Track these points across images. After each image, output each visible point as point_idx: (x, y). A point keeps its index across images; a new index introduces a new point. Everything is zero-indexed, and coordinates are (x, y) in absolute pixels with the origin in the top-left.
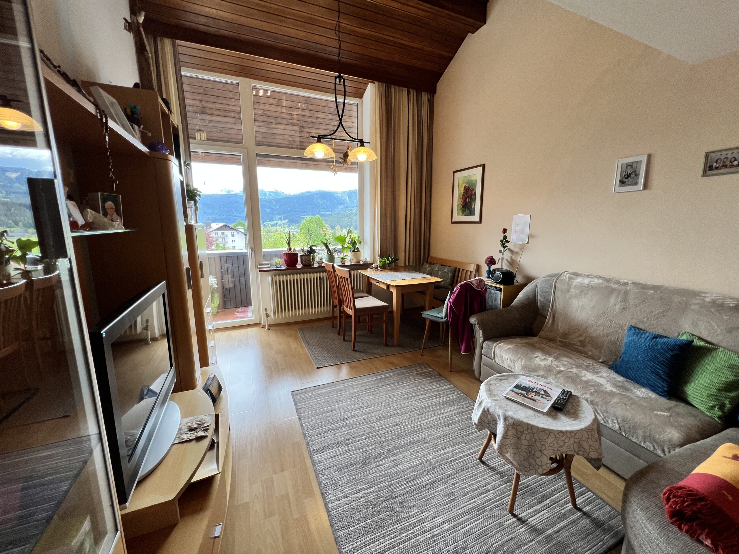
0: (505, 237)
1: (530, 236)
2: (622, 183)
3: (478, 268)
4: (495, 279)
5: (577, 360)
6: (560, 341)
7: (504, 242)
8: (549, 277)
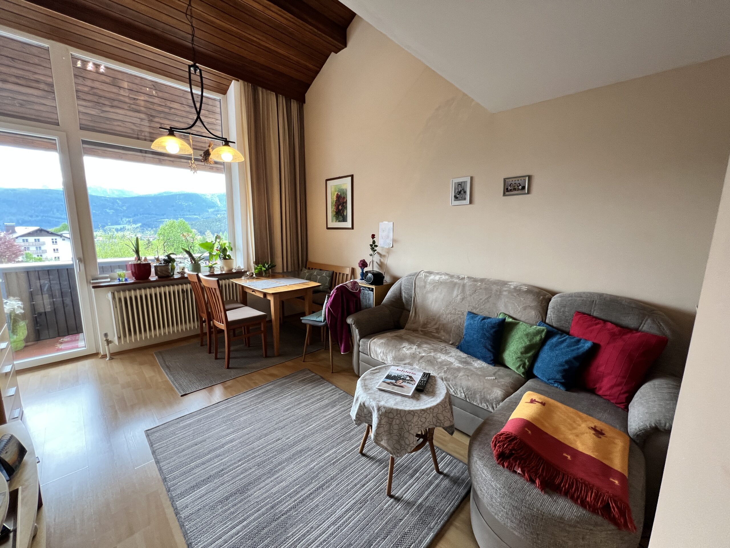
0: (374, 242)
1: (394, 241)
2: (456, 198)
3: (353, 271)
4: (368, 281)
5: (434, 345)
6: (422, 331)
7: (373, 246)
8: (410, 276)
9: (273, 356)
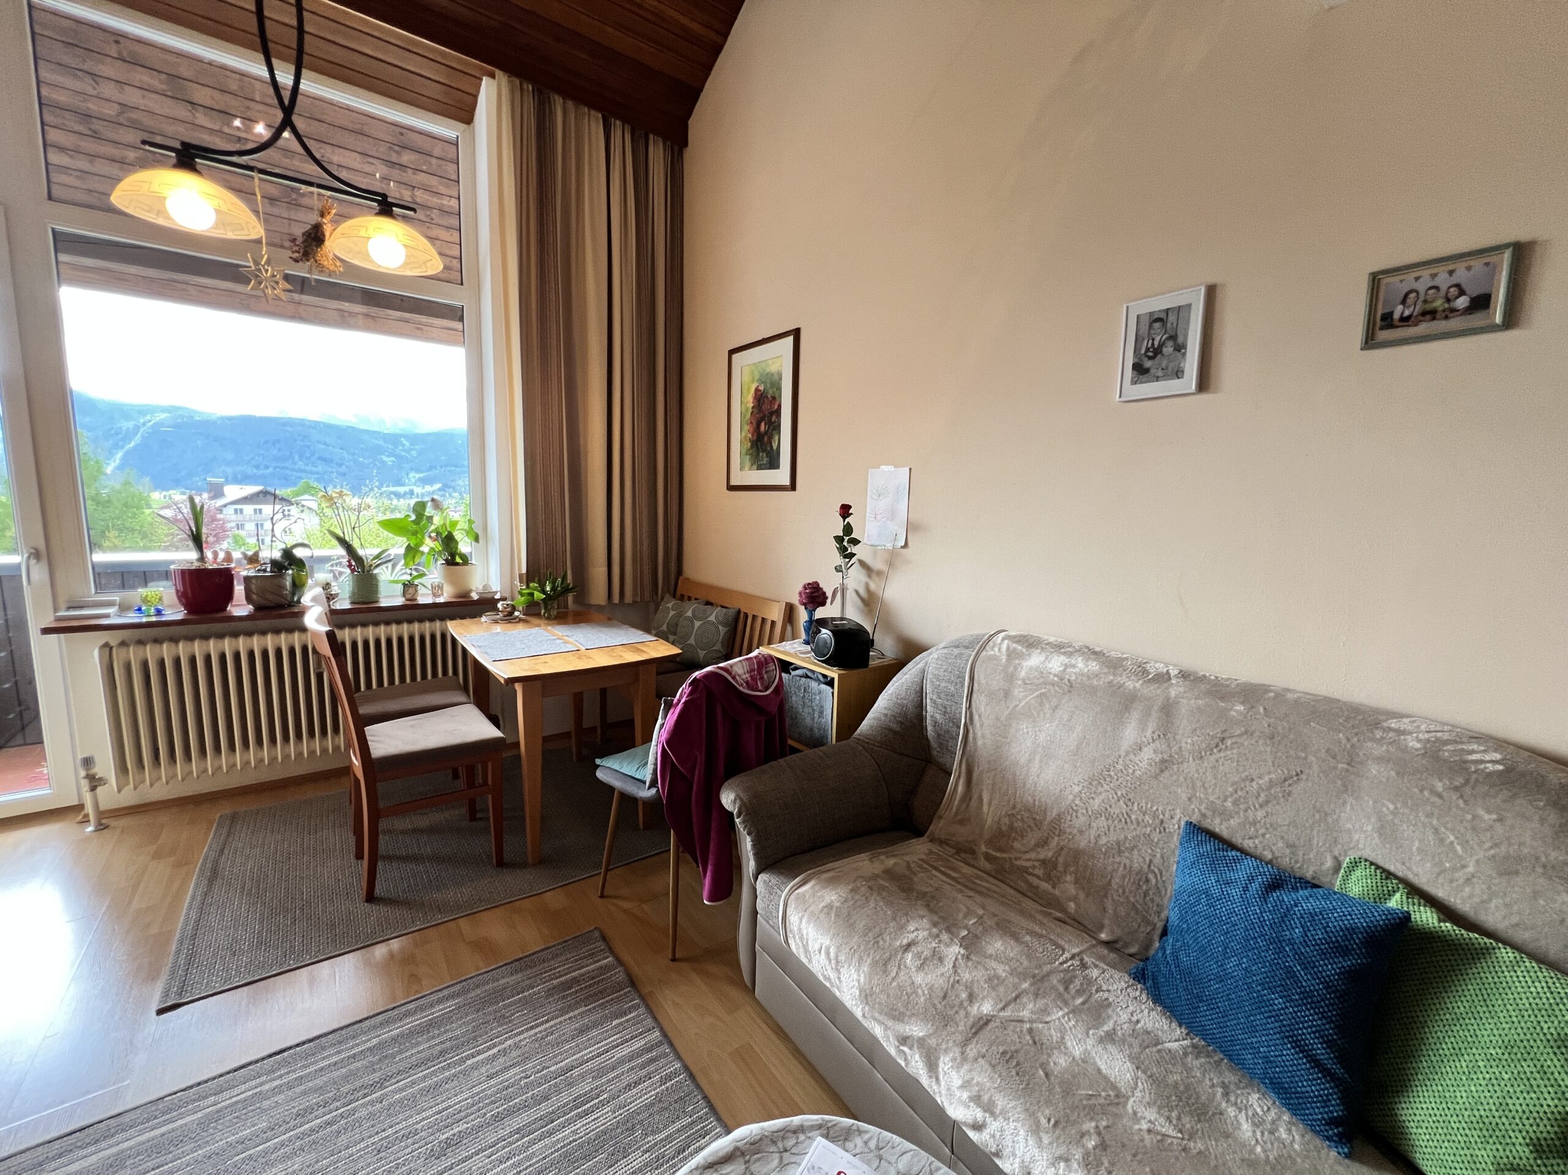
0: (848, 529)
1: (911, 527)
2: (1140, 370)
4: (818, 652)
7: (846, 542)
8: (957, 647)
9: (523, 865)
